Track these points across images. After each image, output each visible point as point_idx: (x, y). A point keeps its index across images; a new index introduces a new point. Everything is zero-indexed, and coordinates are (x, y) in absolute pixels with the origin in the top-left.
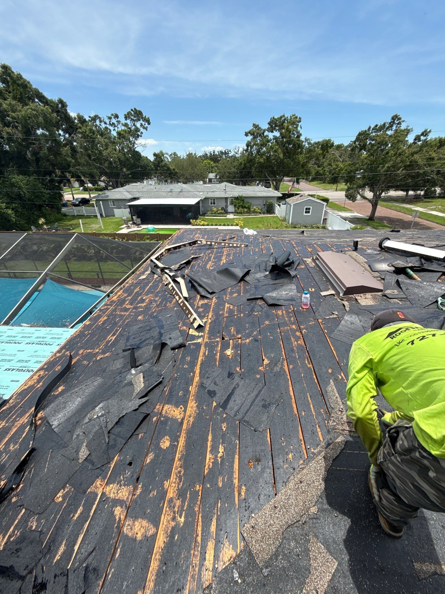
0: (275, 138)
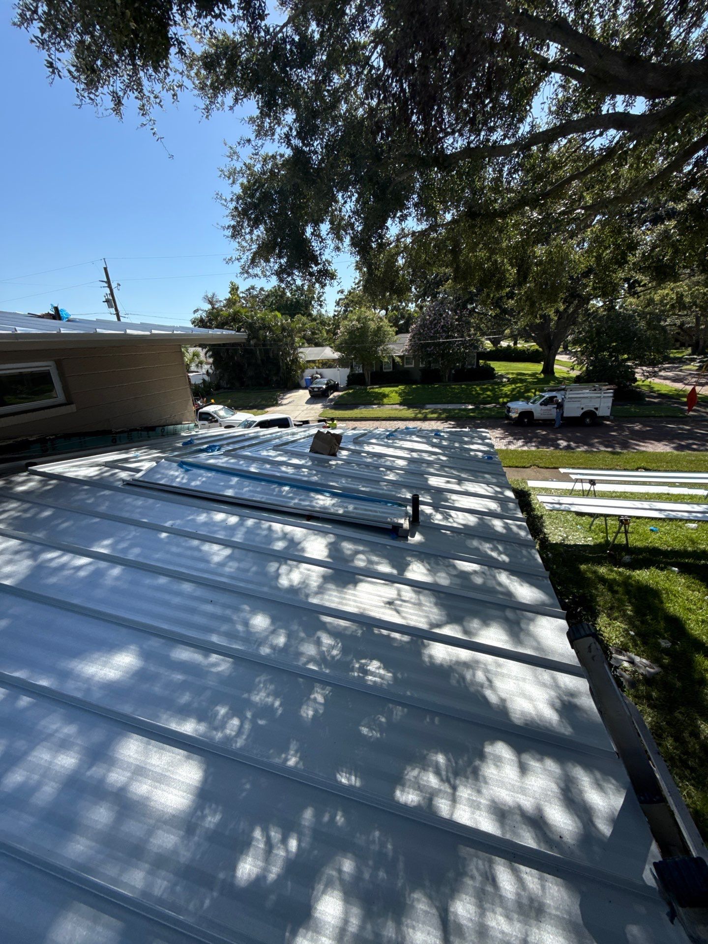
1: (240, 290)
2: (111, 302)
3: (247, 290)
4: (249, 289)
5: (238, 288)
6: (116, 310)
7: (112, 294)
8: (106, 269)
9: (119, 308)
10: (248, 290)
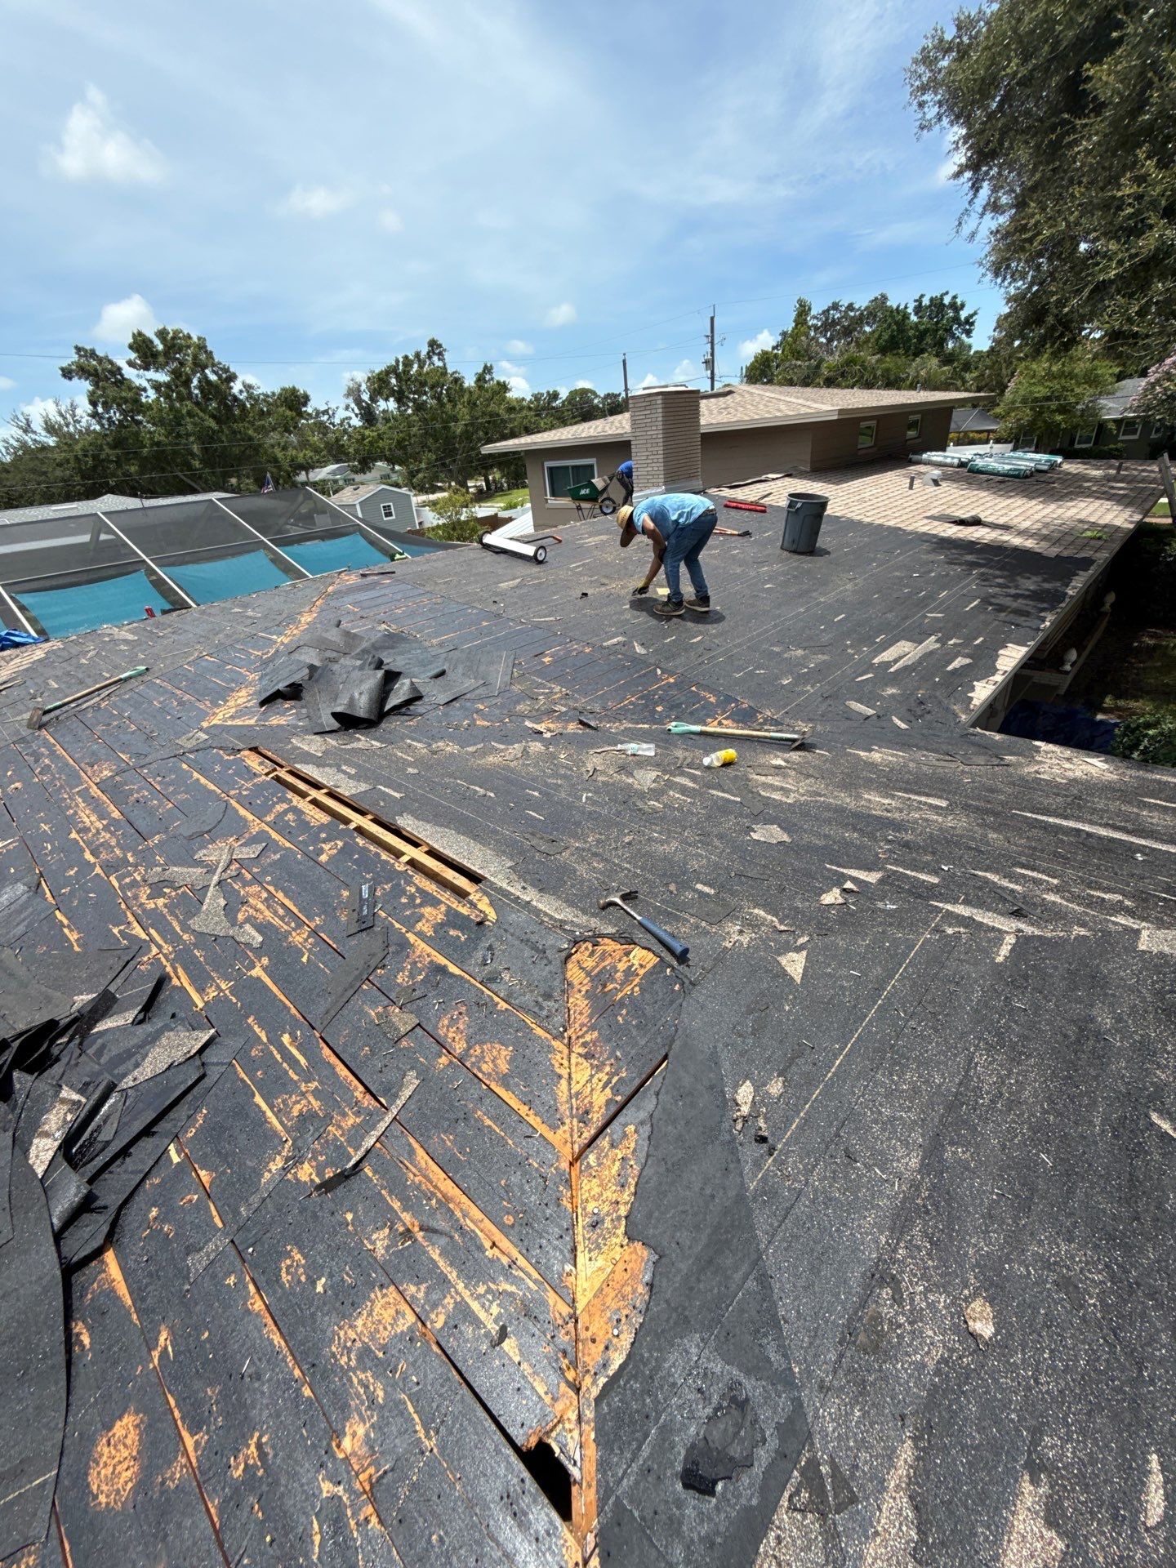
0: (157, 386)
1: (814, 312)
2: (710, 364)
3: (824, 312)
4: (828, 310)
5: (810, 309)
6: (713, 373)
7: (712, 354)
8: (712, 319)
9: (716, 371)
10: (826, 312)
